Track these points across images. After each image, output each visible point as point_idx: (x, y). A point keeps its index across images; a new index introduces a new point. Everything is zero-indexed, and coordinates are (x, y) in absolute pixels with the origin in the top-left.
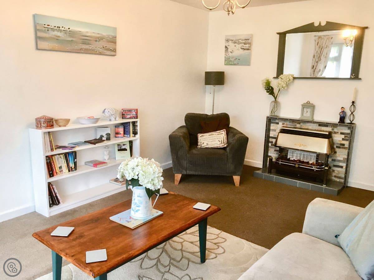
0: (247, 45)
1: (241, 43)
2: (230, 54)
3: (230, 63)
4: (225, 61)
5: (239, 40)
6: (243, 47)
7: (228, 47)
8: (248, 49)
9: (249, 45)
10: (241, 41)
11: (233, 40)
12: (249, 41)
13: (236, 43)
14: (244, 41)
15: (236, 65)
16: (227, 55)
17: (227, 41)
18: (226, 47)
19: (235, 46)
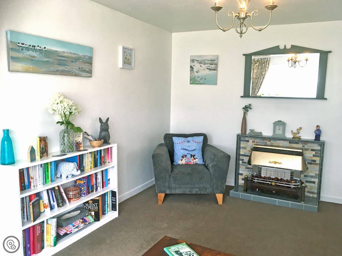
0: (213, 66)
1: (207, 64)
2: (196, 74)
3: (196, 82)
4: (191, 80)
5: (205, 61)
6: (209, 67)
7: (193, 67)
8: (214, 70)
9: (216, 66)
10: (207, 62)
11: (198, 61)
12: (215, 62)
13: (202, 63)
14: (209, 62)
15: (202, 84)
16: (193, 74)
17: (193, 61)
18: (191, 67)
19: (201, 66)
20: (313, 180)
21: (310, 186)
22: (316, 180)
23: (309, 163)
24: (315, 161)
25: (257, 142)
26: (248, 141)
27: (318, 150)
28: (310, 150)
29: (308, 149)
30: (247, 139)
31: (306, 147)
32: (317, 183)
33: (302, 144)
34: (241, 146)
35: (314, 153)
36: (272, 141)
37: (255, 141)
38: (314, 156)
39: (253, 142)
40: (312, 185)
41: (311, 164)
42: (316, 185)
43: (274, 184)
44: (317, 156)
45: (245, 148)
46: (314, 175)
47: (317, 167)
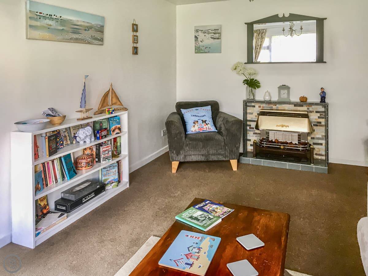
0: (217, 35)
1: (211, 33)
2: (201, 43)
3: (201, 51)
4: (196, 49)
5: (209, 31)
6: (213, 37)
7: (198, 37)
8: (218, 39)
9: (219, 35)
10: (211, 31)
11: (202, 31)
12: (219, 31)
14: (213, 31)
15: (207, 53)
16: (198, 44)
17: (197, 31)
18: (196, 37)
19: (205, 36)
20: (320, 142)
21: (318, 148)
22: (323, 142)
23: (314, 125)
24: (320, 123)
25: (263, 107)
26: (254, 106)
27: (322, 112)
28: (315, 112)
29: (313, 111)
30: (253, 104)
31: (311, 109)
32: (324, 144)
33: (307, 107)
34: (248, 111)
35: (318, 115)
36: (277, 106)
37: (260, 106)
38: (319, 117)
39: (260, 107)
40: (319, 146)
41: (317, 125)
42: (323, 147)
43: (282, 147)
44: (322, 118)
45: (252, 114)
46: (321, 137)
47: (323, 129)
